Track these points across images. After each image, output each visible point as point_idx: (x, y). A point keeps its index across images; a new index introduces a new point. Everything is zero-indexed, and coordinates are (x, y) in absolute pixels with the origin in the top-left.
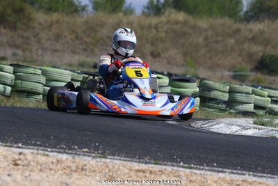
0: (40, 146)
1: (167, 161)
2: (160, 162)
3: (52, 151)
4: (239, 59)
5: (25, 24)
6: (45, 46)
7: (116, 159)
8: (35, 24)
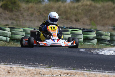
0: (21, 64)
1: (79, 68)
2: (76, 69)
3: (26, 66)
5: (17, 9)
6: (26, 18)
7: (56, 68)
8: (22, 9)
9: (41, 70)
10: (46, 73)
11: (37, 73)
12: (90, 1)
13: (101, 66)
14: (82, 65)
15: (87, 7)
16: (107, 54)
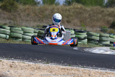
0: (21, 59)
1: (74, 65)
2: (71, 65)
3: (26, 61)
5: (14, 10)
8: (19, 10)
11: (37, 68)
15: (78, 10)
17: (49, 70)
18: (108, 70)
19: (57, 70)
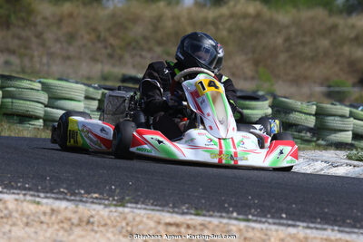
0: (29, 189)
1: (214, 212)
2: (204, 212)
3: (46, 197)
4: (336, 69)
5: (23, 19)
6: (52, 50)
7: (140, 209)
8: (39, 19)
9: (93, 213)
10: (109, 222)
11: (80, 220)
12: (258, 3)
13: (284, 206)
14: (224, 201)
15: (248, 21)
16: (303, 171)
17: (122, 228)
18: (333, 230)
19: (151, 228)
